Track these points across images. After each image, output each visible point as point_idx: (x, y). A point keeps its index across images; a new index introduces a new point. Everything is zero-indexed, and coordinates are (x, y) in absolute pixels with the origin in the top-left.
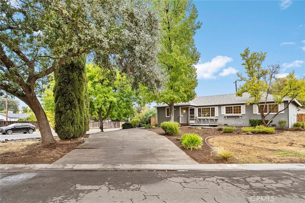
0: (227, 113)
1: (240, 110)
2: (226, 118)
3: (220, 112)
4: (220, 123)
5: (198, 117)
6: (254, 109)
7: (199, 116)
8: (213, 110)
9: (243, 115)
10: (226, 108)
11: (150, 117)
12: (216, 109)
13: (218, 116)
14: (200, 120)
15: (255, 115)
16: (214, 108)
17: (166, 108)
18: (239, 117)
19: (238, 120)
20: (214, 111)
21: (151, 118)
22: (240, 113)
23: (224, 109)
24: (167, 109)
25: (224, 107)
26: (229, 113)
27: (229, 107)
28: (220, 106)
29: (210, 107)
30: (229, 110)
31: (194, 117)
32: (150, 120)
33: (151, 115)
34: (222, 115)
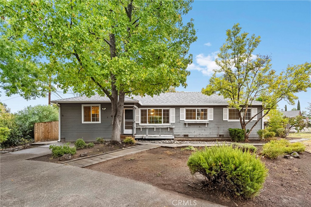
0: (187, 118)
1: (206, 114)
2: (187, 125)
3: (178, 116)
4: (178, 134)
5: (140, 124)
6: (224, 114)
7: (142, 122)
8: (167, 113)
9: (210, 122)
10: (187, 111)
11: (33, 123)
12: (172, 112)
13: (174, 122)
14: (144, 129)
15: (225, 122)
16: (168, 111)
17: (83, 106)
18: (205, 124)
19: (203, 128)
20: (168, 115)
21: (36, 124)
22: (206, 118)
23: (183, 113)
24: (85, 108)
25: (185, 109)
26: (191, 118)
27: (191, 110)
28: (177, 107)
29: (162, 109)
30: (190, 114)
31: (132, 123)
32: (33, 128)
33: (37, 118)
34: (181, 122)
